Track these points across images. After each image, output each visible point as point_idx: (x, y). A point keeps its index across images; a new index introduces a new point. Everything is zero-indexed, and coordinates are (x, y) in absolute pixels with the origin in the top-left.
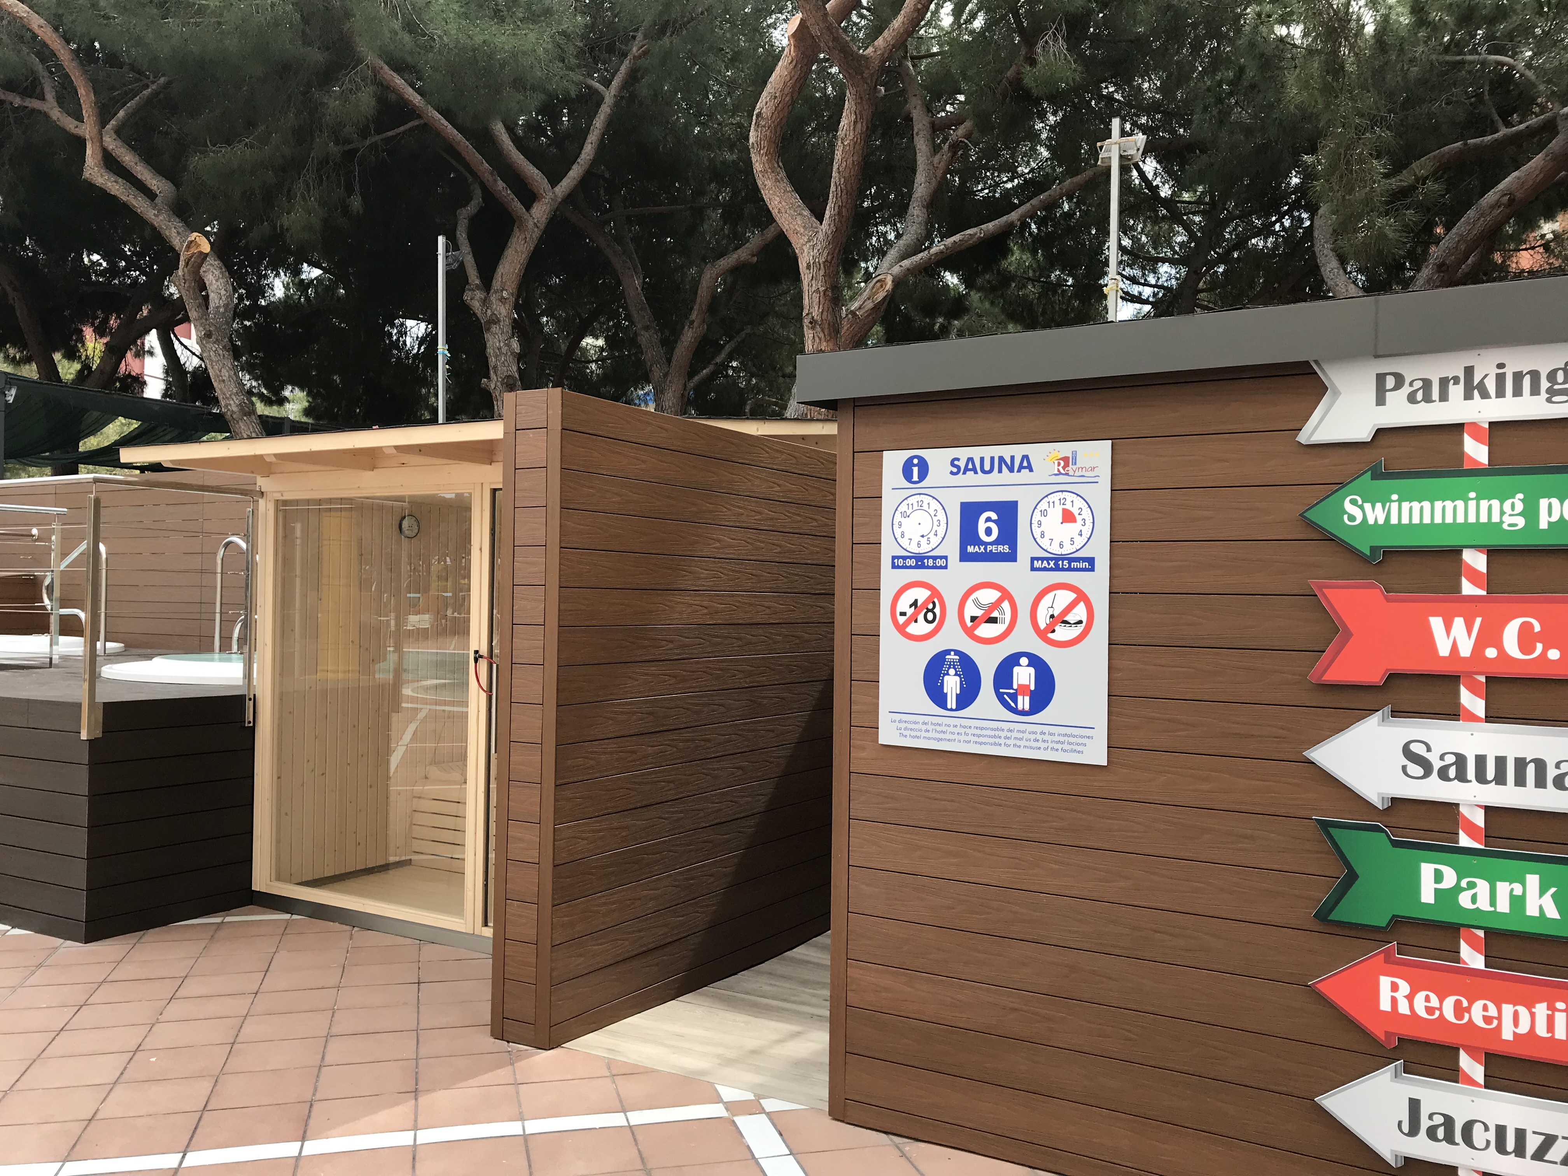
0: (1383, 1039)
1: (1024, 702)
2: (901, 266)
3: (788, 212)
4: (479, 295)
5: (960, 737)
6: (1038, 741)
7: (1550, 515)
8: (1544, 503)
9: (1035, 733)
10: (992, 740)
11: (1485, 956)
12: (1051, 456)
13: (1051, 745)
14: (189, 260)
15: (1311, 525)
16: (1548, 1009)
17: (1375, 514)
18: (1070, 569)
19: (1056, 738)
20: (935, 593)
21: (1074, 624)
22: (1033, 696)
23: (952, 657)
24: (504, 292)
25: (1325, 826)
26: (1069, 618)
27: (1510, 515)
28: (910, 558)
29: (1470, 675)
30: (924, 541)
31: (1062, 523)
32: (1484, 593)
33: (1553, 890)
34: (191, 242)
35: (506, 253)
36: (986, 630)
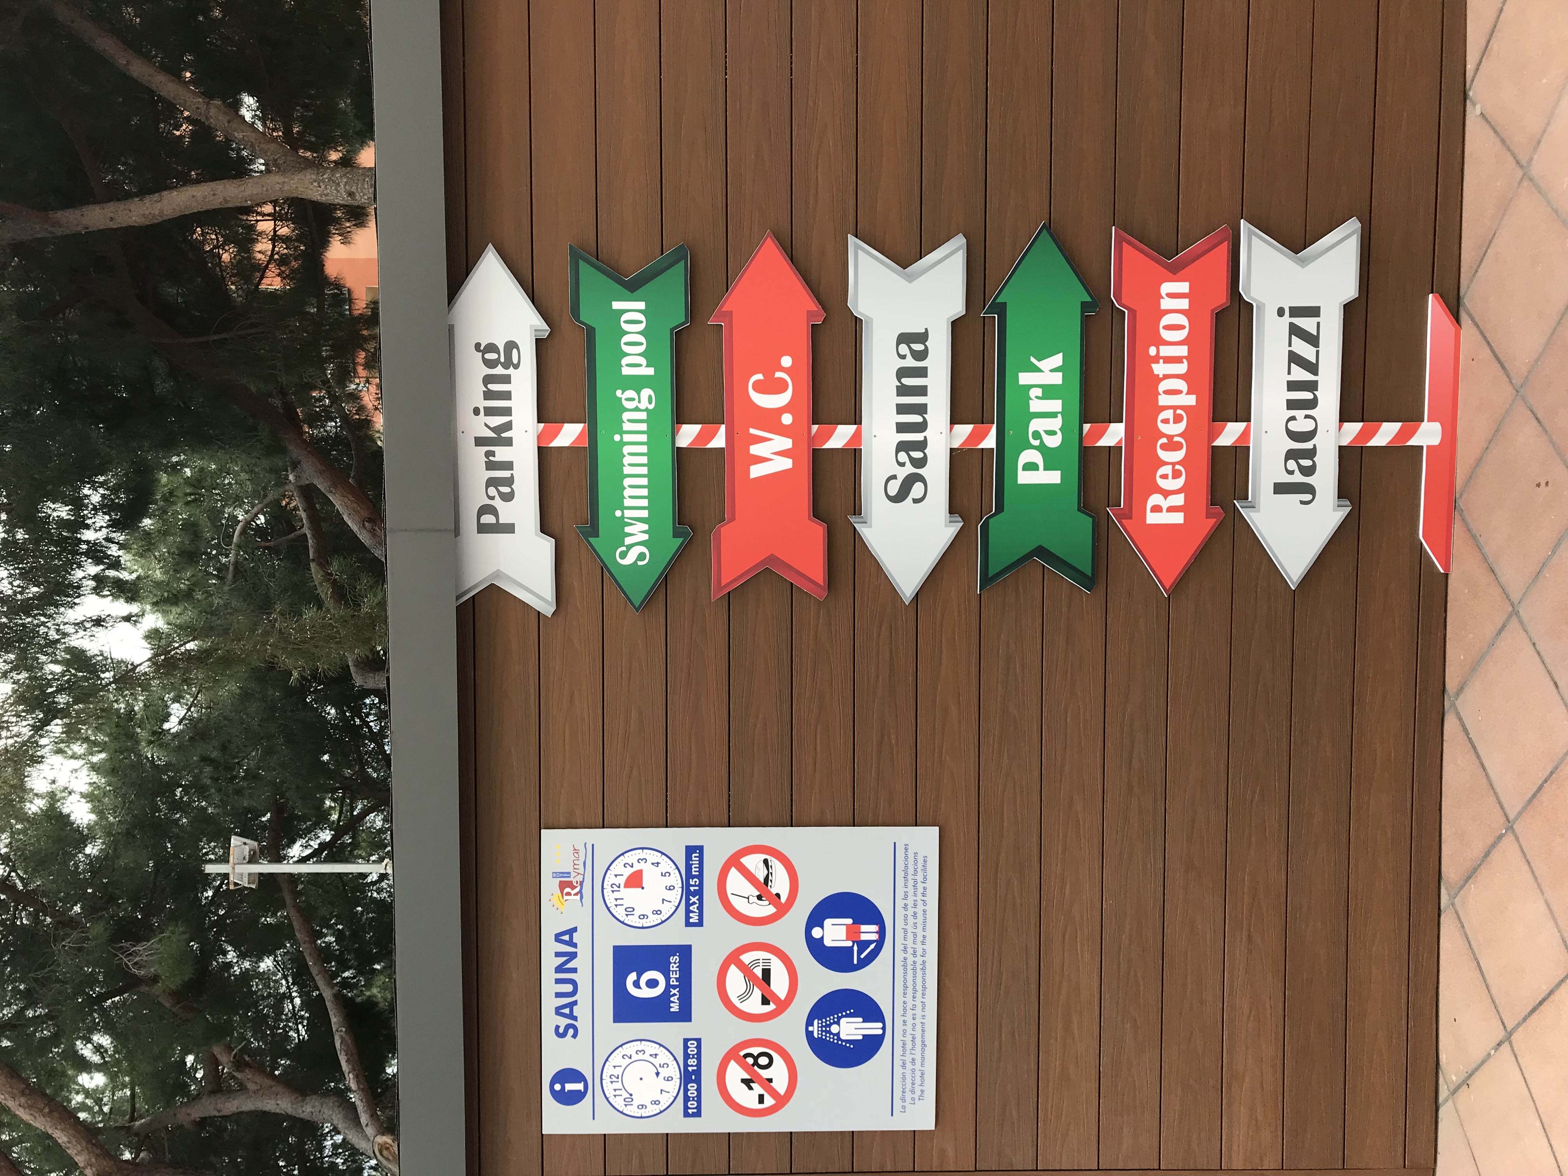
0: (1215, 520)
1: (869, 932)
2: (367, 1125)
5: (918, 1017)
6: (915, 913)
7: (640, 365)
8: (626, 371)
9: (906, 916)
10: (919, 973)
11: (1110, 422)
12: (558, 904)
13: (919, 897)
15: (649, 600)
16: (1158, 362)
17: (637, 533)
18: (700, 876)
19: (911, 890)
20: (732, 1055)
21: (768, 870)
22: (859, 920)
23: (815, 1029)
25: (986, 580)
26: (761, 875)
27: (639, 402)
28: (686, 1090)
29: (811, 439)
30: (664, 1072)
31: (643, 888)
32: (723, 427)
33: (1033, 359)
36: (780, 985)
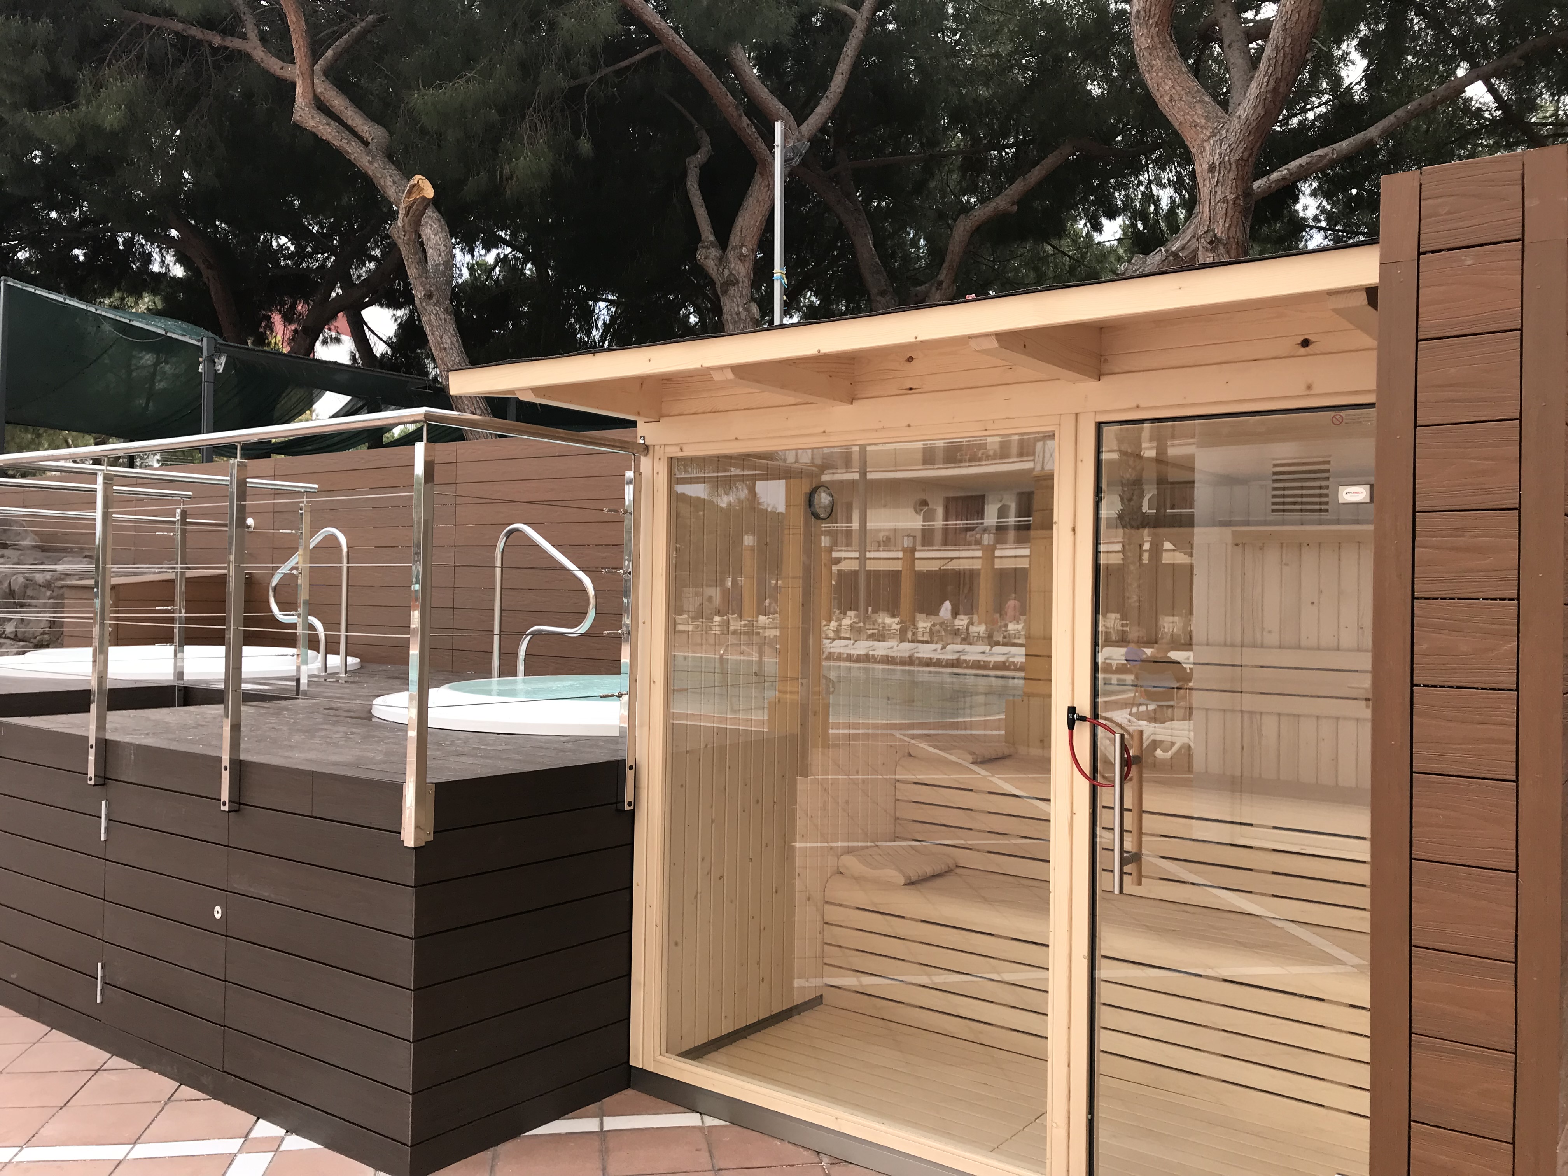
3: (1184, 99)
4: (715, 252)
14: (410, 207)
24: (744, 248)
34: (414, 186)
35: (745, 204)
